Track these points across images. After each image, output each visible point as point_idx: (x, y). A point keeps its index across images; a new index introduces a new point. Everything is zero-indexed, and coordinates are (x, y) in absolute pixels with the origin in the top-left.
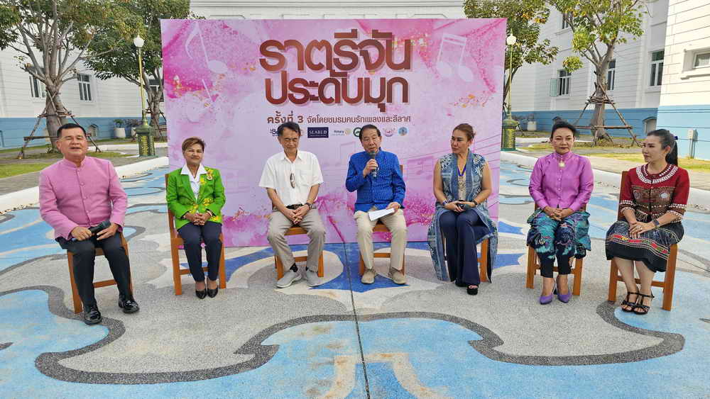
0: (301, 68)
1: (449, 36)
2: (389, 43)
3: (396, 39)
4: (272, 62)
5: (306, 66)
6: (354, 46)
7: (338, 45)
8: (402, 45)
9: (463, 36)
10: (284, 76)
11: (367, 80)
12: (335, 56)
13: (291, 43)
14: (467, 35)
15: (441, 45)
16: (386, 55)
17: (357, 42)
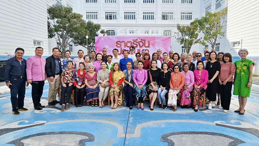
0: (125, 47)
1: (158, 40)
2: (145, 42)
3: (146, 41)
6: (137, 42)
7: (133, 42)
8: (148, 42)
9: (161, 40)
10: (121, 48)
12: (133, 44)
13: (123, 42)
14: (162, 40)
15: (156, 43)
16: (144, 44)
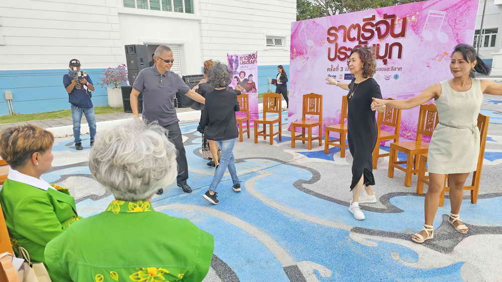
0: (345, 41)
1: (431, 12)
3: (397, 18)
4: (332, 38)
5: (347, 39)
6: (373, 25)
7: (364, 25)
8: (401, 22)
11: (378, 45)
12: (362, 32)
13: (342, 27)
15: (427, 19)
16: (390, 29)
17: (374, 22)
